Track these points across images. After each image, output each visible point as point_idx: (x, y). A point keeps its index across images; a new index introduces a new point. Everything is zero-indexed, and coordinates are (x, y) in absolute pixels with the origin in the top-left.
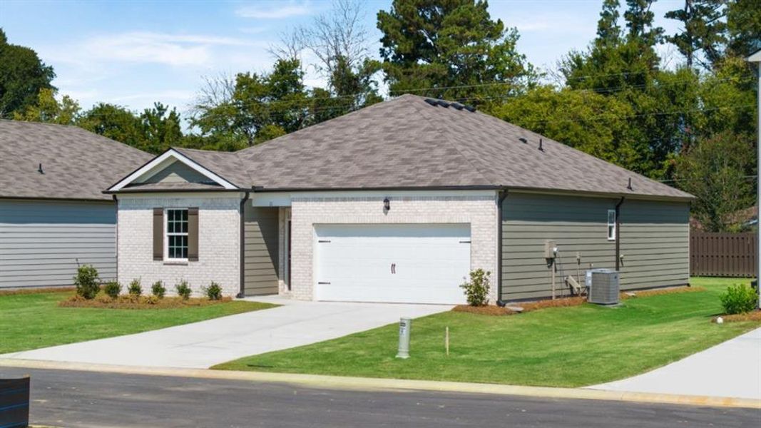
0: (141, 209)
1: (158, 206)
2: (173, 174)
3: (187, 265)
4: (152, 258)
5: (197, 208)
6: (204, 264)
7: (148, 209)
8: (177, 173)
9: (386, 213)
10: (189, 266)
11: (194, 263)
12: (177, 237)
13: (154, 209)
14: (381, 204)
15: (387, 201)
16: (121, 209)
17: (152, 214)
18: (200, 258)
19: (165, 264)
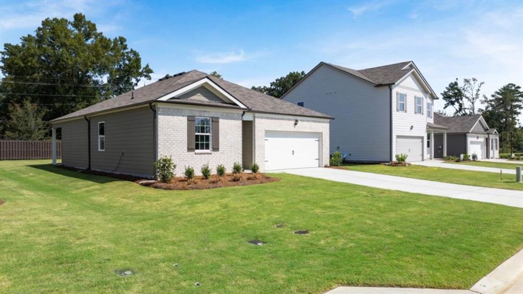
0: (178, 115)
1: (191, 115)
2: (199, 94)
3: (211, 154)
4: (187, 150)
5: (218, 118)
6: (222, 153)
7: (183, 116)
8: (202, 94)
9: (295, 127)
10: (213, 155)
11: (215, 153)
12: (201, 136)
13: (188, 116)
14: (293, 122)
15: (297, 121)
16: (161, 114)
17: (186, 120)
18: (220, 149)
19: (196, 154)
